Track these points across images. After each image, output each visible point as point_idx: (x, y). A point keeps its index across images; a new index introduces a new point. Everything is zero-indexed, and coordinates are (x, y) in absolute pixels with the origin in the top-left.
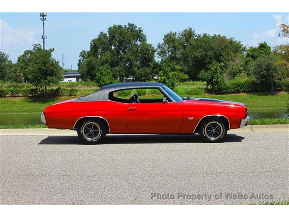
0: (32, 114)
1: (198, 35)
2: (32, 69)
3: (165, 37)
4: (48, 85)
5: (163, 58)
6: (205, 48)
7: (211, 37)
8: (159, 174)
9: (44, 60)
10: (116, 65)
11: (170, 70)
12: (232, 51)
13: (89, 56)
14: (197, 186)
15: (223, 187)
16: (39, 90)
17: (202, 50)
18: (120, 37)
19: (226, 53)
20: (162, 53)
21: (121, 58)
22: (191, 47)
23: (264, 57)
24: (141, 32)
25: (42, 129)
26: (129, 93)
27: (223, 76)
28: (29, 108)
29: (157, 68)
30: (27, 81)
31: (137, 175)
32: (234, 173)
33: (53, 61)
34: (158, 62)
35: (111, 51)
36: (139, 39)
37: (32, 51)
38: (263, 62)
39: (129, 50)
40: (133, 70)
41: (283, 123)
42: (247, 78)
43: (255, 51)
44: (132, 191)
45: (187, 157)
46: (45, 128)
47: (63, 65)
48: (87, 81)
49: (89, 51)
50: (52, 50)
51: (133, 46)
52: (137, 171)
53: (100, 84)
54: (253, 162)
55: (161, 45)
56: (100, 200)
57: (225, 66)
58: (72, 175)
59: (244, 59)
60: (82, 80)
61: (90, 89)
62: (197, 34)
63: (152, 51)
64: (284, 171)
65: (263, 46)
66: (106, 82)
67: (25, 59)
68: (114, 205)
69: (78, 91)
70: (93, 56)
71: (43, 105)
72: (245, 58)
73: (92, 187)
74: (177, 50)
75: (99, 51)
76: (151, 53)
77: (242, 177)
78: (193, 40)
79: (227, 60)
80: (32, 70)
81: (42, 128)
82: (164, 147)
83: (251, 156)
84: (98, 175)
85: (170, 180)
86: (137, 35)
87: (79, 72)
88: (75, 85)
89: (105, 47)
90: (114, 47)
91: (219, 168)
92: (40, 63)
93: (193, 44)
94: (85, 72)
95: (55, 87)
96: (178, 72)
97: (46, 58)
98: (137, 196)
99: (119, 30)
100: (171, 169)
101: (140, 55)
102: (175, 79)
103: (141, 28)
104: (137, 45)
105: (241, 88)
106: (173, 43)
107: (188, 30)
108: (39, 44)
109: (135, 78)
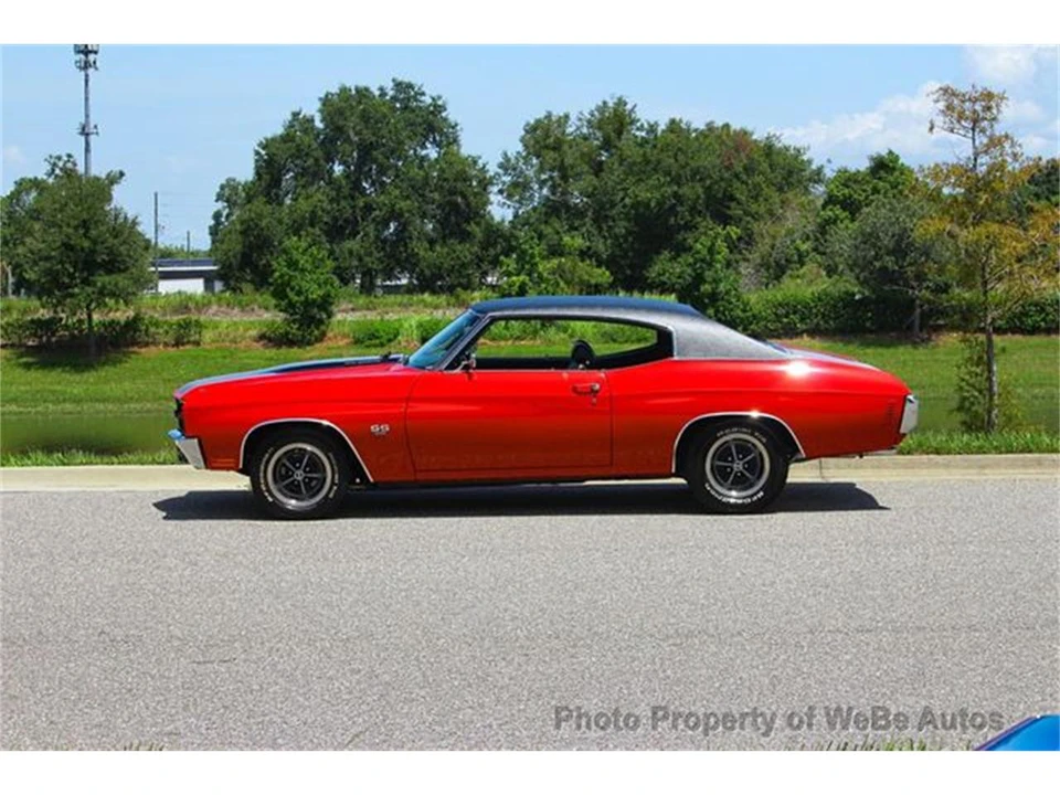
0: (37, 413)
1: (649, 123)
2: (42, 246)
3: (527, 131)
4: (98, 305)
5: (520, 208)
6: (673, 173)
7: (696, 130)
8: (464, 635)
9: (84, 213)
10: (347, 232)
11: (545, 253)
12: (773, 185)
13: (249, 199)
14: (600, 683)
15: (696, 685)
16: (63, 322)
17: (662, 180)
18: (365, 132)
19: (749, 191)
20: (518, 189)
21: (368, 208)
22: (622, 168)
23: (888, 207)
24: (440, 112)
25: (55, 468)
26: (392, 337)
27: (739, 273)
28: (28, 388)
29: (498, 243)
30: (23, 291)
31: (385, 641)
32: (739, 633)
33: (116, 217)
34: (503, 221)
35: (331, 182)
36: (434, 138)
37: (44, 181)
38: (883, 224)
39: (397, 176)
40: (409, 251)
41: (936, 449)
42: (824, 282)
43: (856, 182)
44: (361, 698)
45: (576, 575)
46: (64, 464)
47: (156, 231)
48: (241, 291)
49: (252, 182)
50: (118, 175)
51: (412, 162)
52: (389, 626)
53: (286, 301)
54: (814, 595)
55: (513, 161)
56: (242, 734)
57: (747, 239)
58: (148, 641)
59: (815, 213)
60: (224, 285)
61: (252, 319)
62: (643, 121)
63: (480, 182)
64: (924, 628)
65: (884, 166)
66: (310, 296)
67: (17, 208)
68: (292, 753)
69: (206, 327)
70: (265, 199)
71: (77, 377)
72: (820, 207)
73: (218, 683)
74: (571, 180)
75: (287, 180)
76: (476, 190)
77: (770, 648)
78: (631, 142)
79: (753, 217)
80: (40, 250)
81: (57, 465)
82: (494, 536)
83: (810, 573)
84: (245, 640)
85: (504, 659)
86: (425, 122)
87: (213, 258)
88: (197, 304)
89: (309, 167)
90: (341, 167)
91: (688, 617)
92: (68, 225)
93: (629, 157)
94: (235, 256)
95: (125, 312)
96: (573, 261)
97: (89, 208)
98: (377, 717)
99: (361, 107)
100: (514, 619)
101: (436, 196)
102: (562, 284)
103: (440, 98)
104: (423, 159)
105: (802, 320)
106: (556, 155)
107: (611, 104)
108: (69, 156)
109: (417, 279)
